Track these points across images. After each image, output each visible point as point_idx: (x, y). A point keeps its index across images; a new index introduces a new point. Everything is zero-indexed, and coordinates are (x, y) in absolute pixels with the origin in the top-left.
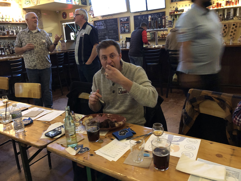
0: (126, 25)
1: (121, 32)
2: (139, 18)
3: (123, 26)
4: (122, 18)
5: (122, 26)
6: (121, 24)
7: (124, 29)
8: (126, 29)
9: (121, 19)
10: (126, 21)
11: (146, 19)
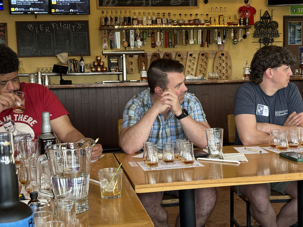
2: (30, 27)
11: (46, 30)
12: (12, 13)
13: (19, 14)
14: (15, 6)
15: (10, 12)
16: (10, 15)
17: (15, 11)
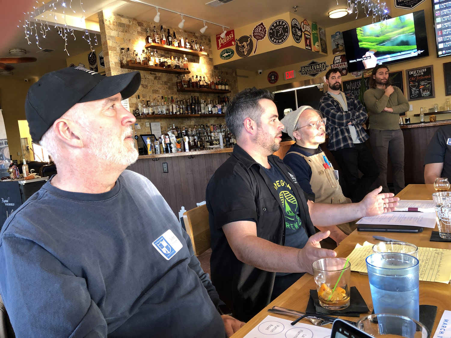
0: (422, 83)
1: (411, 98)
3: (416, 85)
4: (412, 70)
5: (414, 86)
6: (409, 82)
7: (419, 91)
8: (424, 90)
9: (412, 73)
10: (423, 76)
12: (440, 56)
13: (446, 56)
14: (442, 50)
15: (438, 56)
16: (438, 58)
17: (443, 54)
